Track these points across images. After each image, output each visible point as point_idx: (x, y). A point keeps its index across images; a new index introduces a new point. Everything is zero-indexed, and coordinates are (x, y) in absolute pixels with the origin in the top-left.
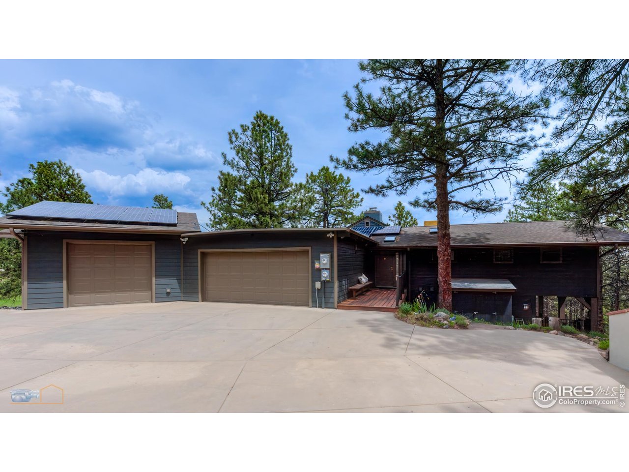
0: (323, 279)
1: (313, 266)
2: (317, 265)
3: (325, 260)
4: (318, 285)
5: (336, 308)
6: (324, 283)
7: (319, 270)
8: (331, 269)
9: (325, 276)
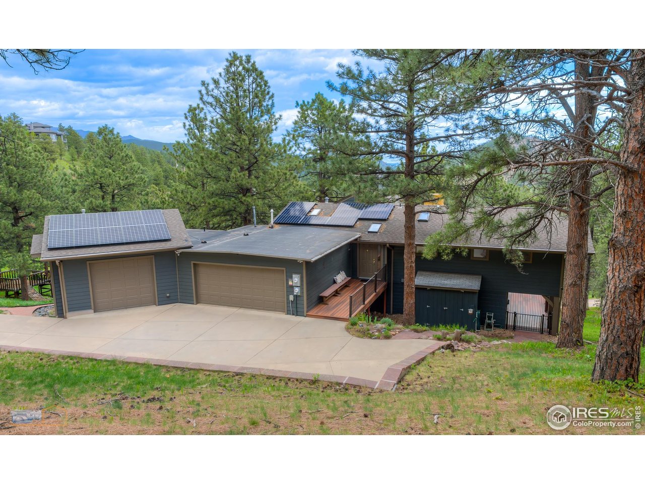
0: (295, 294)
1: (287, 283)
2: (290, 283)
3: (296, 279)
4: (291, 298)
5: (305, 316)
6: (296, 297)
7: (292, 287)
8: (301, 287)
9: (297, 292)
